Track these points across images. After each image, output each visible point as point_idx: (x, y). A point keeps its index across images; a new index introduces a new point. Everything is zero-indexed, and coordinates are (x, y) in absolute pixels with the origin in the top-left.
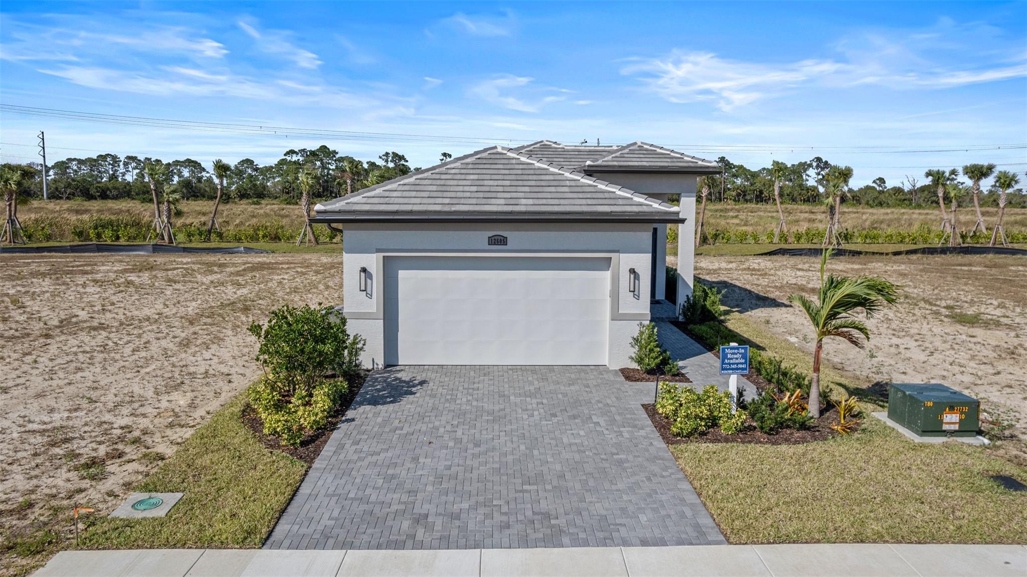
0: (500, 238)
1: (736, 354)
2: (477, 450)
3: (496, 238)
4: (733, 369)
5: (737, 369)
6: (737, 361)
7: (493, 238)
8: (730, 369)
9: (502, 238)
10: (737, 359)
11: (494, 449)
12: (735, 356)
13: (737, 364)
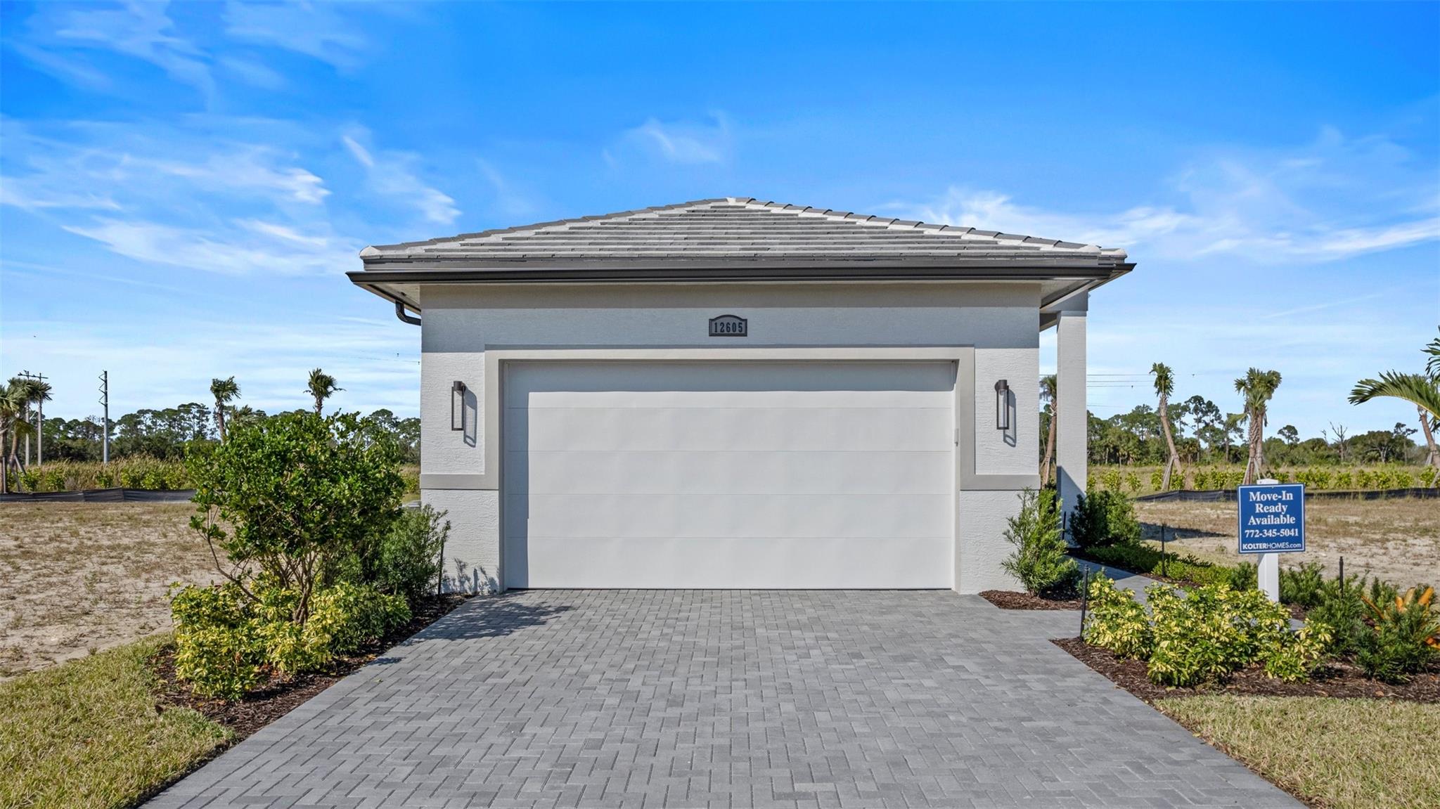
0: (732, 321)
1: (1275, 503)
2: (674, 712)
3: (725, 321)
4: (1268, 540)
5: (1278, 539)
6: (1277, 522)
7: (719, 322)
8: (1261, 540)
9: (737, 322)
10: (1277, 515)
11: (716, 710)
12: (1273, 509)
13: (1279, 527)
